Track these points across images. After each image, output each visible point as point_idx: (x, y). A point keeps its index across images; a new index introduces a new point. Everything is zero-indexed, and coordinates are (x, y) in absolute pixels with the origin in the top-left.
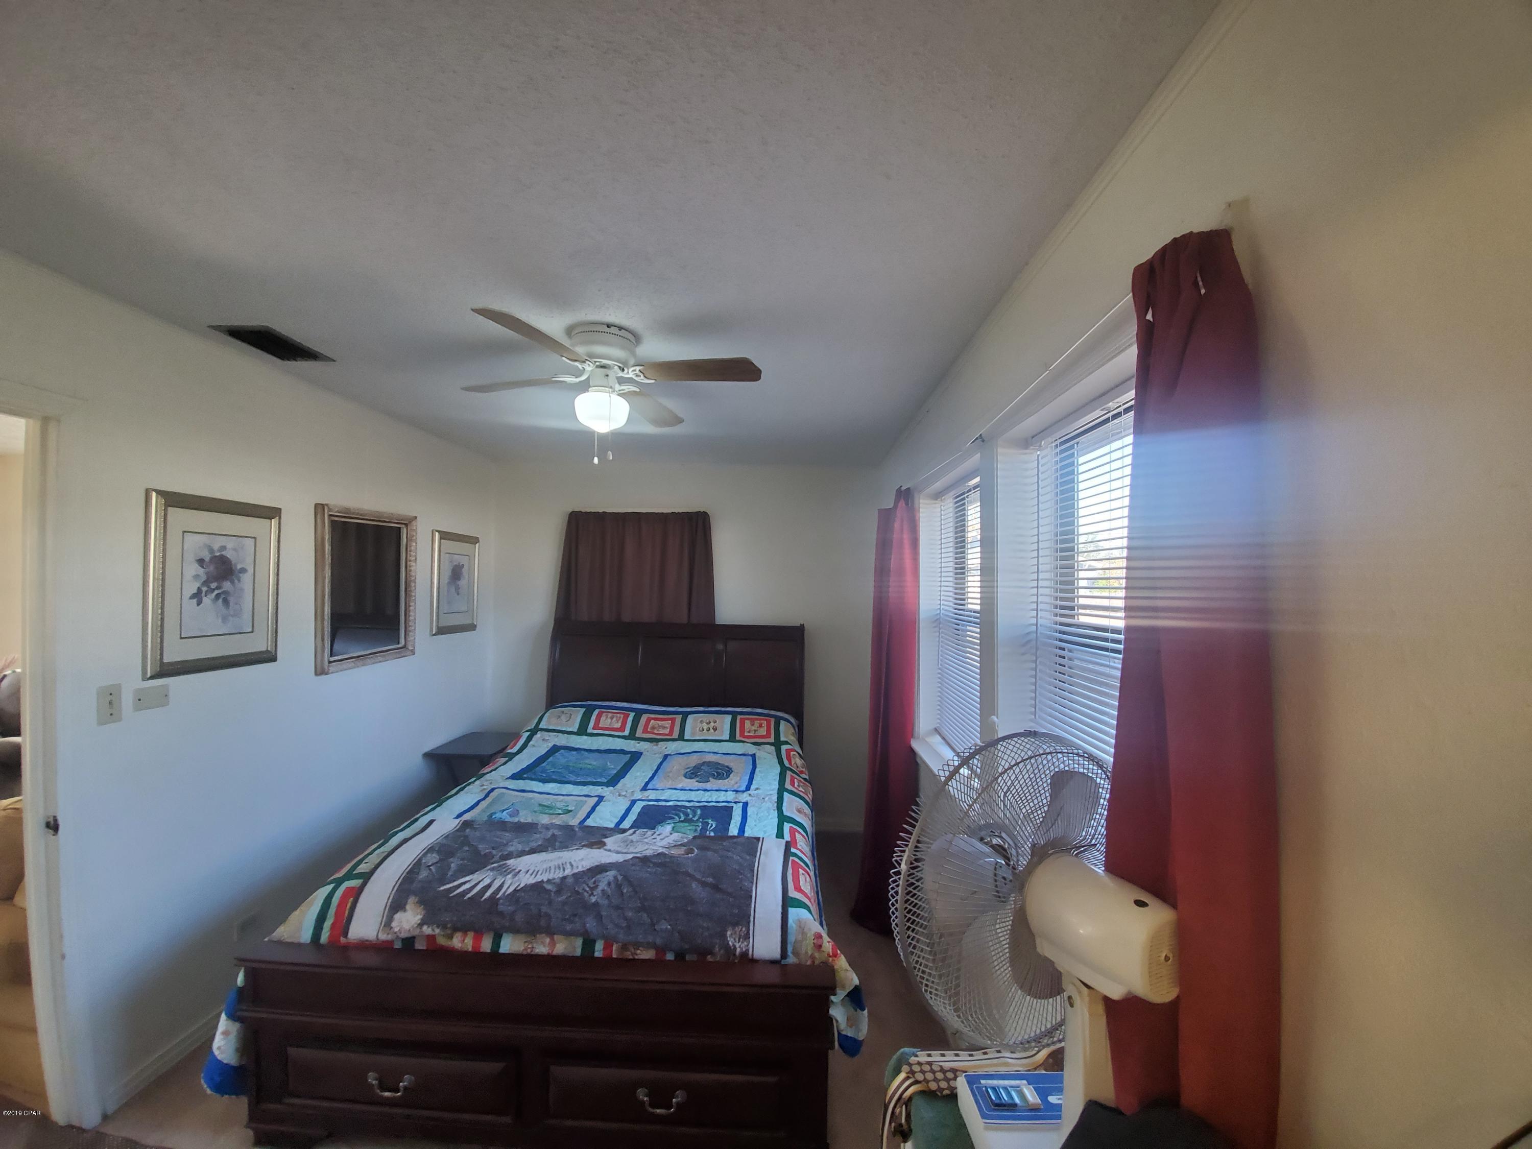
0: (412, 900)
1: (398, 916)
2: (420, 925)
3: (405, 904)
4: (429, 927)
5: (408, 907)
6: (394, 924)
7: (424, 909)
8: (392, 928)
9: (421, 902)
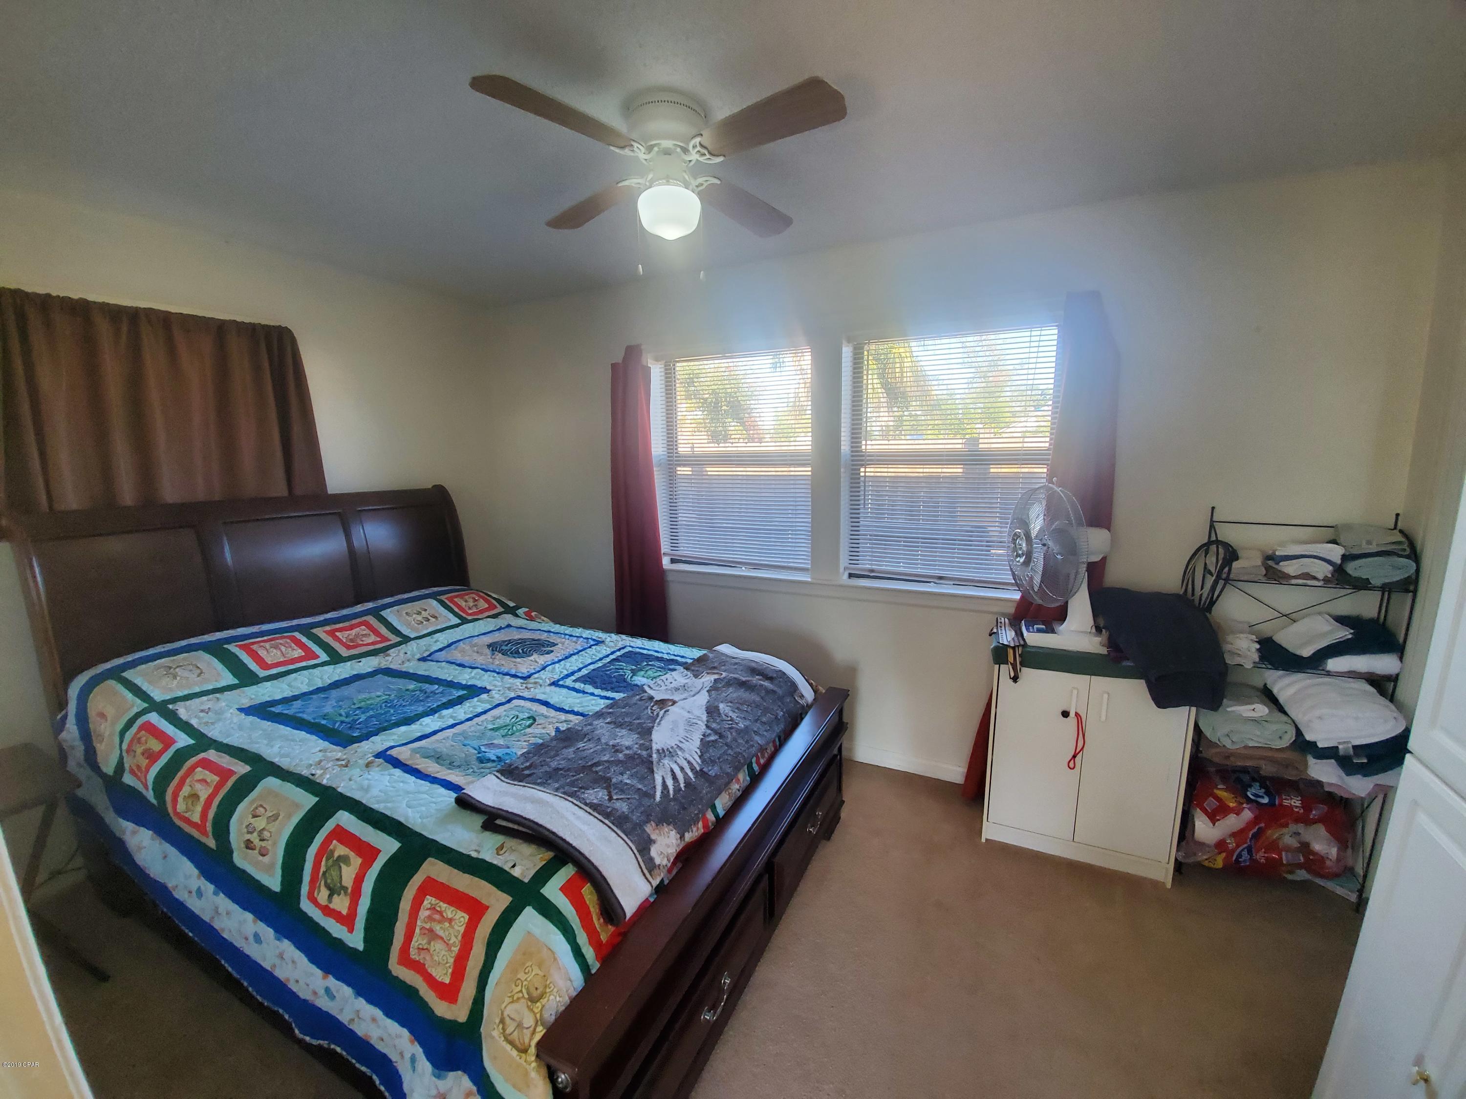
0: (649, 828)
1: (654, 852)
2: (682, 837)
3: (649, 836)
4: (689, 832)
5: (653, 837)
6: (658, 861)
7: (669, 824)
8: (659, 865)
9: (659, 822)
